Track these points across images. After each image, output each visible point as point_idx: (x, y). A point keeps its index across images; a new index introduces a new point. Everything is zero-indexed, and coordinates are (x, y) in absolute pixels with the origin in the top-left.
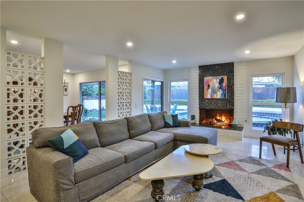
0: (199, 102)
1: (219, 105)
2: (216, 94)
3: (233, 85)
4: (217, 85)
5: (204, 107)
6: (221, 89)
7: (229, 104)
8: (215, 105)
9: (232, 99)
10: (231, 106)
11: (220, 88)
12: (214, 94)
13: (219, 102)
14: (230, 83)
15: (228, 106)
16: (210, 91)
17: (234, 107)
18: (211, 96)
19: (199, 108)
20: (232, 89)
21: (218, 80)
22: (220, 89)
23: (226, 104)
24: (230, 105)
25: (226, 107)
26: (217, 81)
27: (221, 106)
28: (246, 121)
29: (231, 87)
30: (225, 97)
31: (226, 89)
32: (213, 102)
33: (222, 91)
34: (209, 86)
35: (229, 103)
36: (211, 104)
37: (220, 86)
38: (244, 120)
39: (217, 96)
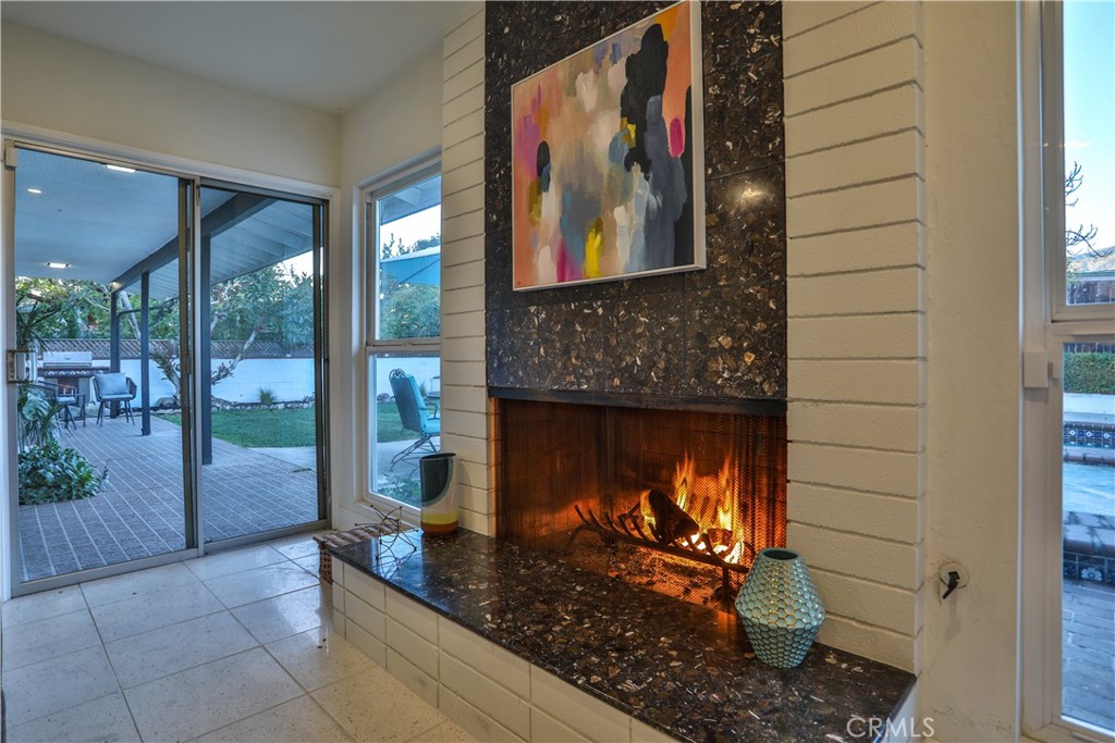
0: (488, 331)
1: (632, 350)
2: (599, 228)
3: (772, 89)
4: (607, 129)
5: (520, 380)
6: (645, 170)
7: (725, 341)
8: (599, 356)
9: (763, 278)
10: (749, 358)
11: (637, 156)
12: (584, 240)
13: (634, 323)
14: (735, 75)
15: (719, 364)
16: (551, 204)
17: (782, 381)
18: (564, 263)
19: (491, 391)
20: (765, 139)
21: (617, 76)
22: (636, 167)
23: (702, 338)
24: (737, 352)
25: (701, 372)
26: (604, 91)
27: (650, 363)
28: (953, 581)
29: (754, 115)
30: (684, 252)
31: (687, 159)
32: (585, 320)
33: (655, 189)
34: (543, 155)
35: (730, 332)
36: (566, 351)
37: (632, 128)
38: (931, 569)
39: (606, 248)
